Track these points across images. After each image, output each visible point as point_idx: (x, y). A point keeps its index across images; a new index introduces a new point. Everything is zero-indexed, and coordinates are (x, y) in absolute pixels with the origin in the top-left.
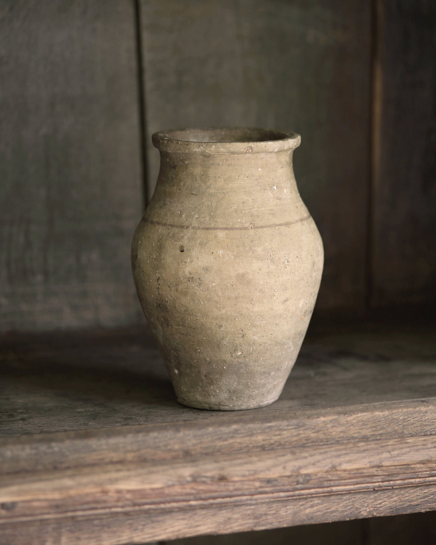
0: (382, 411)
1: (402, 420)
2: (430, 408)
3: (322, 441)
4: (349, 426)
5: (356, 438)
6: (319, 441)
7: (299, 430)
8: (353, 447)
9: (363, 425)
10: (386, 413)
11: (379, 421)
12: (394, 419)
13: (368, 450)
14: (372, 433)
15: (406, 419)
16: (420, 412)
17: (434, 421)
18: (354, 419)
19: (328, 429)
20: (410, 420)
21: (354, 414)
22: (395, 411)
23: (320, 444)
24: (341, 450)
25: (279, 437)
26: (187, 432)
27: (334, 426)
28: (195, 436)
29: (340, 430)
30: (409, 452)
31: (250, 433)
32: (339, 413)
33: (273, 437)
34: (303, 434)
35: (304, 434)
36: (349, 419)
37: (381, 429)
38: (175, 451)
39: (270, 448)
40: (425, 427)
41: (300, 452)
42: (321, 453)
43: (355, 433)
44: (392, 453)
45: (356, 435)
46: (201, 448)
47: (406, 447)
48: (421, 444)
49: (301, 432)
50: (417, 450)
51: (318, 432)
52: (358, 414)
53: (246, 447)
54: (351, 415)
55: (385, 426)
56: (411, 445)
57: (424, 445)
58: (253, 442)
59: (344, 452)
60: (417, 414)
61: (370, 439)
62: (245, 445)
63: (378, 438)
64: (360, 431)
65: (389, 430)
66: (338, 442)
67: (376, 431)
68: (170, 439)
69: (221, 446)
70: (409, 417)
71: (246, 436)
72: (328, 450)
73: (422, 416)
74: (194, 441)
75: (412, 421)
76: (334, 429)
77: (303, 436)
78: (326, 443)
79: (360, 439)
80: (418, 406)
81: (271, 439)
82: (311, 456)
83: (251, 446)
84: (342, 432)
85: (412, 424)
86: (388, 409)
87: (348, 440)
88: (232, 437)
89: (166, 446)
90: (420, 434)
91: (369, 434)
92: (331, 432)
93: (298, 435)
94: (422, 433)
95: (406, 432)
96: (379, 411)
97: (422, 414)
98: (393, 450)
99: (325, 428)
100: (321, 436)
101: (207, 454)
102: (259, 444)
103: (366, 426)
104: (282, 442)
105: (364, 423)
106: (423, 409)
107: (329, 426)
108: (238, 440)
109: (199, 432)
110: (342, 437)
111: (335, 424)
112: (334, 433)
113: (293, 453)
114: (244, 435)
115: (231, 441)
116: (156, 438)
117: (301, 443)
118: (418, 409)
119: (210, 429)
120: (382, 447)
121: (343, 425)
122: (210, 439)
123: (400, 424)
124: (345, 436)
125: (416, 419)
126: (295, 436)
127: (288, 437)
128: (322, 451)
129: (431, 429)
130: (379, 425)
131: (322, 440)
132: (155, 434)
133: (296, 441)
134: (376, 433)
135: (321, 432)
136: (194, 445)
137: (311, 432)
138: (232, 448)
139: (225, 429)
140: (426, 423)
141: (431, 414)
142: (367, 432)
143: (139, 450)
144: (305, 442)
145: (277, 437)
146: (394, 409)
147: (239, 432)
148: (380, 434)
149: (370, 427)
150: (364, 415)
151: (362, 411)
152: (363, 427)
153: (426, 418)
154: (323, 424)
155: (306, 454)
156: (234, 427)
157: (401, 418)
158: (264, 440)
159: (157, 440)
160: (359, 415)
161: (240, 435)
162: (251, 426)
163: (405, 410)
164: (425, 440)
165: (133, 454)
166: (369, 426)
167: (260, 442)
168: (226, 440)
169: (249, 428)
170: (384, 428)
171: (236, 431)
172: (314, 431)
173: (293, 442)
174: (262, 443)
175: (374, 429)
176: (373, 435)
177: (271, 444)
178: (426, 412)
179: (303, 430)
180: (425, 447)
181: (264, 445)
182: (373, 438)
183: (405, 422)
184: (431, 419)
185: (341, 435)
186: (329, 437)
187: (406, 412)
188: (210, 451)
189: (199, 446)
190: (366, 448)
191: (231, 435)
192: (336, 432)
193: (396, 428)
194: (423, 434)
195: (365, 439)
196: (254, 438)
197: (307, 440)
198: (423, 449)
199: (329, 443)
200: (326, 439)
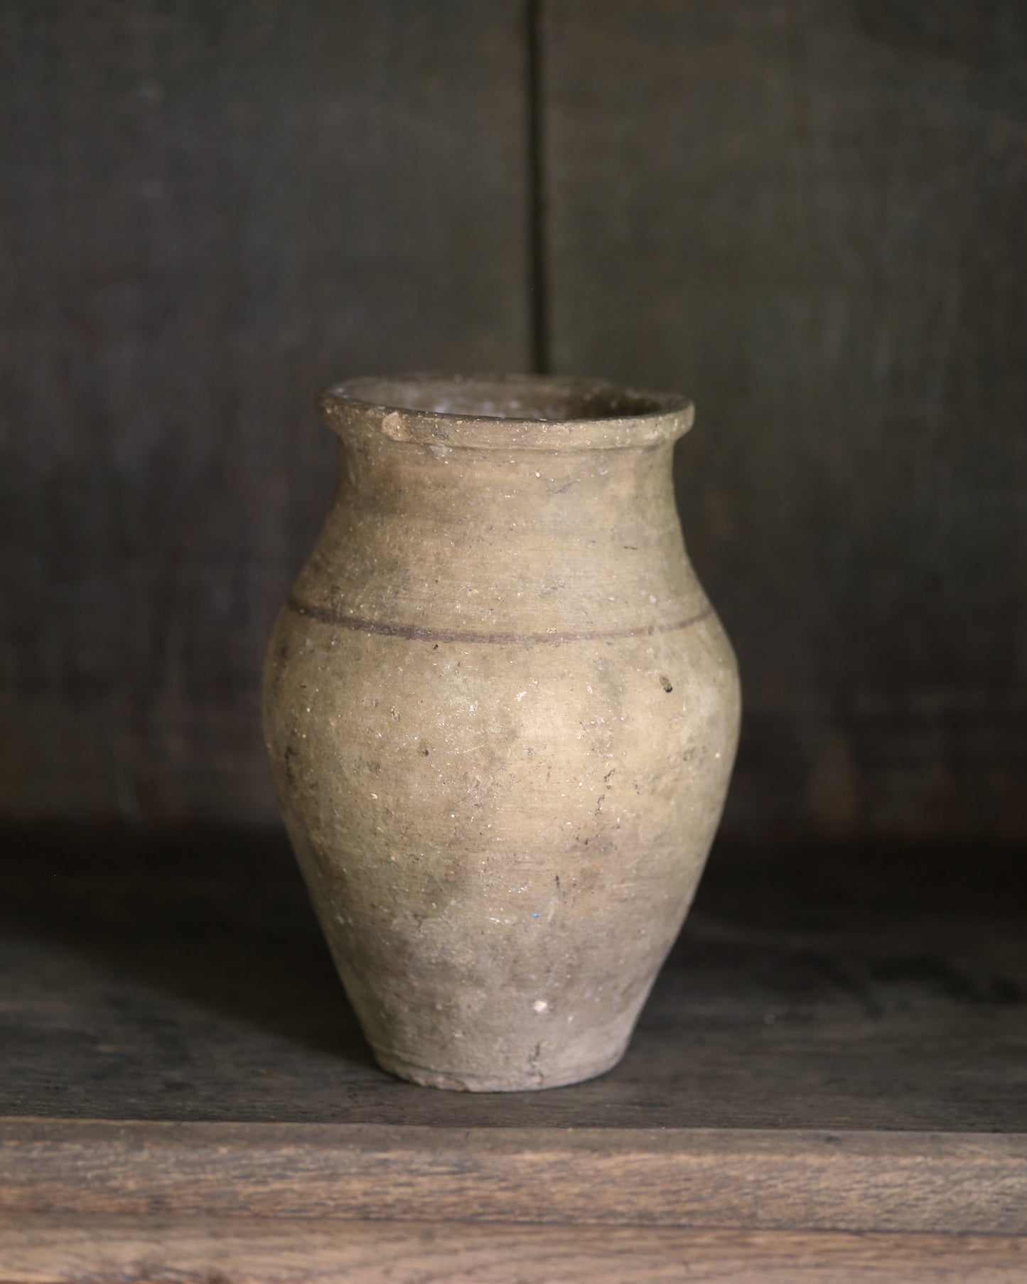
0: (698, 1155)
1: (753, 1182)
2: (833, 1159)
3: (527, 1214)
4: (603, 1183)
5: (622, 1215)
6: (517, 1212)
7: (465, 1179)
8: (593, 1240)
9: (643, 1183)
10: (709, 1160)
11: (688, 1180)
12: (728, 1177)
13: (630, 1251)
14: (666, 1208)
15: (764, 1181)
16: (804, 1167)
17: (844, 1194)
18: (617, 1167)
19: (543, 1183)
20: (775, 1186)
21: (619, 1152)
22: (733, 1158)
23: (521, 1219)
24: (559, 1242)
25: (409, 1190)
26: (158, 1152)
27: (562, 1179)
28: (180, 1164)
29: (576, 1190)
30: (743, 1270)
31: (328, 1172)
32: (579, 1147)
33: (391, 1189)
34: (474, 1188)
35: (478, 1189)
36: (603, 1164)
37: (691, 1201)
38: (130, 1194)
39: (383, 1215)
40: (818, 1209)
41: (448, 1237)
42: (500, 1246)
43: (619, 1203)
44: (694, 1267)
45: (620, 1208)
46: (196, 1194)
47: (738, 1257)
48: (782, 1251)
49: (469, 1183)
50: (765, 1268)
51: (516, 1187)
52: (628, 1153)
53: (317, 1204)
54: (609, 1155)
55: (704, 1194)
56: (752, 1251)
57: (790, 1256)
58: (336, 1196)
59: (562, 1249)
60: (794, 1174)
61: (661, 1222)
62: (314, 1200)
63: (683, 1221)
64: (634, 1199)
65: (716, 1205)
66: (568, 1222)
67: (677, 1202)
68: (115, 1164)
69: (250, 1195)
70: (771, 1178)
71: (316, 1179)
72: (525, 1238)
73: (810, 1178)
74: (178, 1177)
75: (781, 1188)
76: (561, 1186)
77: (472, 1193)
78: (536, 1219)
79: (632, 1218)
80: (802, 1151)
81: (387, 1193)
82: (471, 1249)
83: (331, 1203)
84: (580, 1195)
85: (782, 1196)
86: (717, 1150)
87: (598, 1217)
88: (282, 1177)
89: (102, 1179)
90: (803, 1226)
91: (659, 1209)
92: (553, 1194)
93: (460, 1190)
94: (807, 1221)
95: (761, 1213)
96: (692, 1154)
97: (809, 1174)
98: (699, 1260)
99: (536, 1182)
100: (524, 1198)
101: (211, 1212)
102: (353, 1202)
103: (651, 1188)
104: (415, 1204)
105: (646, 1181)
106: (814, 1160)
107: (546, 1176)
108: (296, 1187)
109: (194, 1156)
110: (584, 1209)
111: (563, 1174)
112: (559, 1197)
113: (428, 1236)
114: (312, 1174)
115: (277, 1186)
116: (77, 1157)
117: (469, 1212)
118: (798, 1159)
119: (223, 1150)
120: (674, 1247)
121: (584, 1179)
122: (220, 1175)
123: (747, 1194)
124: (591, 1207)
125: (793, 1185)
126: (453, 1192)
127: (431, 1193)
128: (508, 1239)
129: (836, 1214)
130: (687, 1189)
131: (525, 1211)
132: (77, 1148)
133: (454, 1204)
134: (679, 1208)
135: (524, 1190)
136: (177, 1185)
137: (495, 1187)
138: (279, 1203)
139: (259, 1156)
140: (823, 1198)
141: (836, 1175)
142: (651, 1203)
143: (32, 1182)
144: (481, 1210)
145: (402, 1190)
146: (733, 1152)
147: (301, 1166)
148: (690, 1214)
149: (663, 1193)
150: (644, 1160)
151: (646, 1147)
152: (643, 1189)
153: (823, 1185)
154: (530, 1170)
155: (457, 1243)
156: (288, 1151)
157: (751, 1177)
158: (366, 1194)
159: (80, 1163)
160: (632, 1157)
161: (300, 1174)
162: (334, 1153)
163: (762, 1158)
164: (801, 1244)
165: (16, 1191)
166: (658, 1189)
167: (354, 1198)
168: (263, 1182)
169: (326, 1160)
170: (700, 1200)
171: (291, 1164)
172: (503, 1184)
173: (444, 1206)
174: (362, 1200)
175: (673, 1198)
176: (669, 1214)
177: (387, 1206)
178: (821, 1170)
179: (475, 1179)
180: (790, 1262)
181: (365, 1206)
182: (669, 1221)
183: (760, 1188)
184: (837, 1190)
185: (580, 1202)
186: (546, 1204)
187: (766, 1163)
188: (221, 1204)
189: (192, 1190)
190: (627, 1245)
191: (278, 1171)
192: (565, 1194)
193: (736, 1202)
194: (811, 1225)
195: (645, 1222)
196: (339, 1185)
197: (483, 1205)
198: (783, 1266)
199: (546, 1219)
200: (538, 1208)
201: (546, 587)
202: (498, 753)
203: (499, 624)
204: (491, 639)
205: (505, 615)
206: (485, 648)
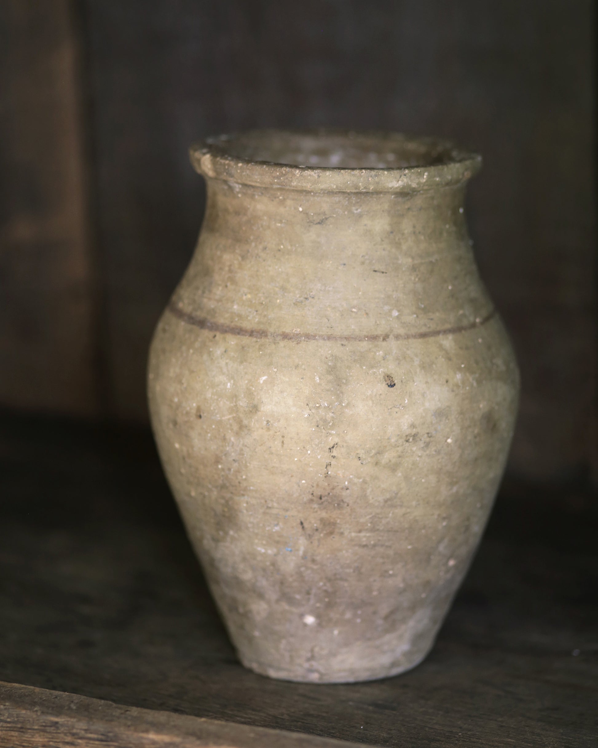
201: (300, 297)
202: (245, 422)
203: (259, 323)
204: (251, 333)
205: (265, 316)
206: (246, 340)
